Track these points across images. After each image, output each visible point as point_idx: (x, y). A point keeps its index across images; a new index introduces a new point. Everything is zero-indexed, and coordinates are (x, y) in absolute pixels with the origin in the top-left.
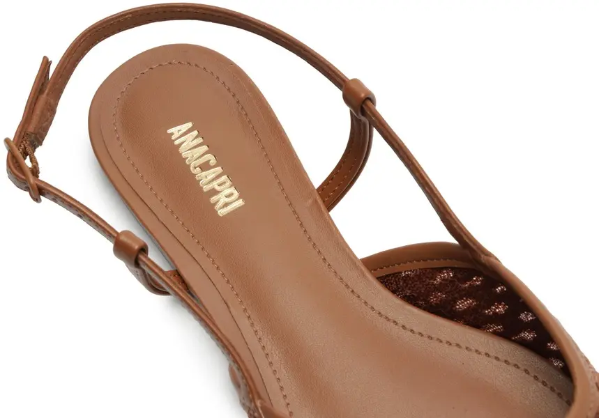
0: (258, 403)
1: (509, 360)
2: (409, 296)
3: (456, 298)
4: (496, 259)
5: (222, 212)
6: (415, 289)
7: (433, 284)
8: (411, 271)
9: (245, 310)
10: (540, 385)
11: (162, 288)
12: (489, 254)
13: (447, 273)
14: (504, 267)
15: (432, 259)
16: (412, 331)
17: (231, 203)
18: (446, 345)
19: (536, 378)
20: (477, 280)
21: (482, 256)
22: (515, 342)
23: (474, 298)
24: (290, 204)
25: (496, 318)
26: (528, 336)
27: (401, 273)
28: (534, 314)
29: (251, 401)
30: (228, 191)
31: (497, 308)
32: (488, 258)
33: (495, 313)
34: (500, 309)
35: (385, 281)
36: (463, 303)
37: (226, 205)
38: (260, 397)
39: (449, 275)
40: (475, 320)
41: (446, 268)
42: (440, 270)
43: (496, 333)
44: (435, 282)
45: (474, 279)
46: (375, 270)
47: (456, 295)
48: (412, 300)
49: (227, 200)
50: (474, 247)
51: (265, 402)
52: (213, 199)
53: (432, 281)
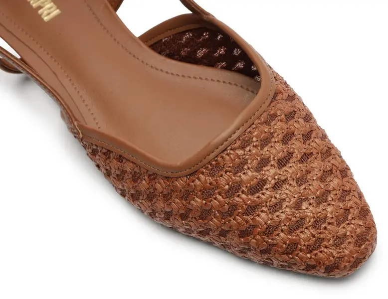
0: (76, 123)
1: (231, 82)
2: (169, 54)
3: (196, 50)
4: (213, 16)
5: (46, 19)
6: (171, 48)
7: (181, 43)
8: (167, 37)
9: (67, 76)
10: (251, 93)
11: (16, 69)
12: (208, 14)
13: (189, 34)
14: (218, 21)
15: (178, 27)
16: (172, 74)
17: (52, 12)
18: (194, 79)
19: (247, 89)
20: (206, 35)
21: (204, 16)
22: (234, 71)
23: (206, 48)
24: (91, 9)
25: (221, 58)
26: (240, 65)
27: (162, 40)
28: (241, 49)
29: (71, 123)
30: (48, 6)
31: (220, 51)
32: (208, 16)
33: (220, 55)
34: (222, 51)
35: (153, 47)
36: (200, 52)
37: (49, 14)
38: (76, 120)
39: (190, 36)
40: (209, 62)
41: (187, 31)
42: (184, 33)
43: (222, 68)
44: (183, 42)
45: (204, 34)
46: (147, 42)
47: (196, 47)
48: (170, 56)
49: (49, 11)
50: (199, 11)
51: (80, 122)
52: (40, 11)
53: (180, 42)
